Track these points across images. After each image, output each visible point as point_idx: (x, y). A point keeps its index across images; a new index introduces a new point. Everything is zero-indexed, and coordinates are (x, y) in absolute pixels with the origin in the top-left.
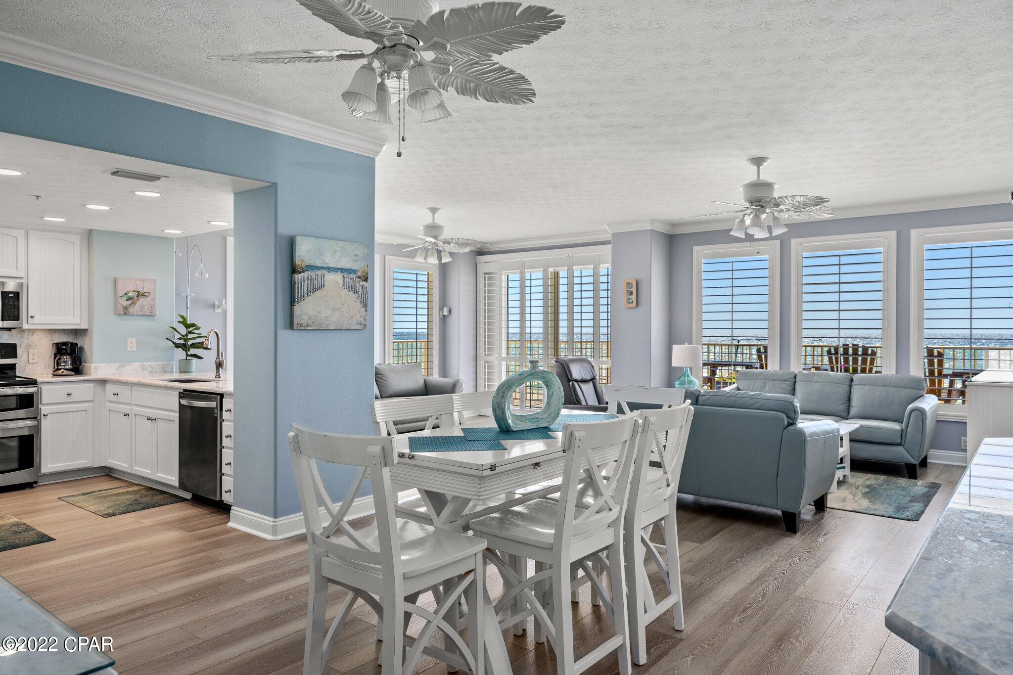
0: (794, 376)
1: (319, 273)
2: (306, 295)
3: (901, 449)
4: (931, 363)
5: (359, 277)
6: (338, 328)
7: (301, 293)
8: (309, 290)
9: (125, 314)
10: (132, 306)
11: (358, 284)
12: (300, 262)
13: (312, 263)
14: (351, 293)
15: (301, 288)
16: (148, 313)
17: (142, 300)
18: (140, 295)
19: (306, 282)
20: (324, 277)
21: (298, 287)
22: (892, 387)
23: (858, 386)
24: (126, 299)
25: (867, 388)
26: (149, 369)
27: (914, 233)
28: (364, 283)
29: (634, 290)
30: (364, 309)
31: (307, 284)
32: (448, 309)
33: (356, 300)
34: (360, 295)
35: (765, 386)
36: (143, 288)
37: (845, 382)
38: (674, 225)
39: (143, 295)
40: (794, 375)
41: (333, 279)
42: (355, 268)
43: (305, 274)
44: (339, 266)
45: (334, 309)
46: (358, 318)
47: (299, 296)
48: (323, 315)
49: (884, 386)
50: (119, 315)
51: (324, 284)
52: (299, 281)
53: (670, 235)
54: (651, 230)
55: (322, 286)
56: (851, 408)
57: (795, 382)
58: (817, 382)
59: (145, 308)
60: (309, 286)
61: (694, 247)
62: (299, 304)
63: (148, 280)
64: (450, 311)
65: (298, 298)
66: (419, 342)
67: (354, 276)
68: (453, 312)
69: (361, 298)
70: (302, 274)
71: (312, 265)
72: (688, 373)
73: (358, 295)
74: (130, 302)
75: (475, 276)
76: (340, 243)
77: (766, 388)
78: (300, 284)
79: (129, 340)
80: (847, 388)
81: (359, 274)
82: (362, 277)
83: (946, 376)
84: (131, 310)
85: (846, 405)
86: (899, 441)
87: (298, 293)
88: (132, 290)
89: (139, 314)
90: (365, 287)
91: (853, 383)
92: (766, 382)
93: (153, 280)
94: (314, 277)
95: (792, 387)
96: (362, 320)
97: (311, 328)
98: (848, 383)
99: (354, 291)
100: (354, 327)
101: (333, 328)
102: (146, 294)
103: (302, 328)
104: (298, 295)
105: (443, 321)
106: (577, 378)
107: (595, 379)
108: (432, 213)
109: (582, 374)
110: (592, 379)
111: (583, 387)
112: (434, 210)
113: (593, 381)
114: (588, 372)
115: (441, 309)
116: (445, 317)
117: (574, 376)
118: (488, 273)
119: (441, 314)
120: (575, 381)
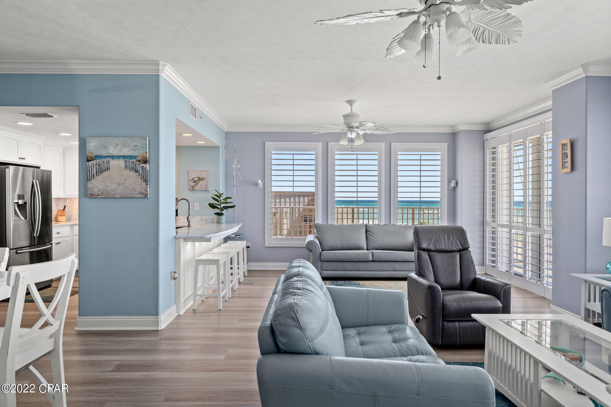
1: (105, 160)
2: (95, 175)
5: (139, 161)
6: (123, 197)
7: (92, 174)
8: (98, 172)
9: (193, 190)
10: (196, 185)
11: (138, 166)
12: (90, 154)
13: (99, 153)
14: (132, 173)
15: (91, 171)
16: (204, 189)
17: (201, 183)
18: (200, 179)
19: (95, 167)
20: (109, 162)
21: (89, 170)
24: (193, 182)
26: (205, 220)
28: (143, 165)
29: (569, 152)
30: (145, 183)
31: (96, 168)
32: (455, 181)
33: (137, 177)
34: (141, 174)
36: (202, 176)
39: (202, 179)
41: (117, 164)
42: (135, 155)
43: (94, 162)
44: (121, 154)
45: (119, 184)
46: (139, 189)
47: (91, 176)
48: (109, 188)
50: (190, 190)
51: (109, 167)
52: (90, 166)
54: (586, 76)
55: (108, 169)
59: (203, 187)
60: (98, 169)
62: (91, 181)
63: (204, 171)
64: (457, 184)
65: (90, 177)
66: (422, 208)
67: (135, 160)
68: (460, 184)
69: (142, 175)
70: (92, 162)
71: (99, 155)
73: (139, 174)
74: (195, 183)
75: (483, 152)
76: (121, 139)
78: (90, 168)
79: (196, 204)
81: (139, 159)
82: (141, 160)
84: (195, 188)
87: (90, 174)
88: (196, 177)
89: (199, 190)
90: (145, 167)
93: (207, 171)
94: (101, 163)
96: (143, 191)
97: (100, 197)
99: (135, 171)
100: (136, 196)
101: (119, 197)
102: (203, 179)
103: (93, 197)
104: (89, 175)
105: (453, 191)
106: (429, 248)
107: (467, 250)
108: (350, 105)
109: (440, 244)
110: (460, 251)
111: (438, 257)
112: (350, 102)
113: (462, 252)
114: (454, 242)
115: (449, 182)
116: (454, 188)
117: (424, 246)
118: (493, 148)
119: (450, 186)
120: (424, 250)
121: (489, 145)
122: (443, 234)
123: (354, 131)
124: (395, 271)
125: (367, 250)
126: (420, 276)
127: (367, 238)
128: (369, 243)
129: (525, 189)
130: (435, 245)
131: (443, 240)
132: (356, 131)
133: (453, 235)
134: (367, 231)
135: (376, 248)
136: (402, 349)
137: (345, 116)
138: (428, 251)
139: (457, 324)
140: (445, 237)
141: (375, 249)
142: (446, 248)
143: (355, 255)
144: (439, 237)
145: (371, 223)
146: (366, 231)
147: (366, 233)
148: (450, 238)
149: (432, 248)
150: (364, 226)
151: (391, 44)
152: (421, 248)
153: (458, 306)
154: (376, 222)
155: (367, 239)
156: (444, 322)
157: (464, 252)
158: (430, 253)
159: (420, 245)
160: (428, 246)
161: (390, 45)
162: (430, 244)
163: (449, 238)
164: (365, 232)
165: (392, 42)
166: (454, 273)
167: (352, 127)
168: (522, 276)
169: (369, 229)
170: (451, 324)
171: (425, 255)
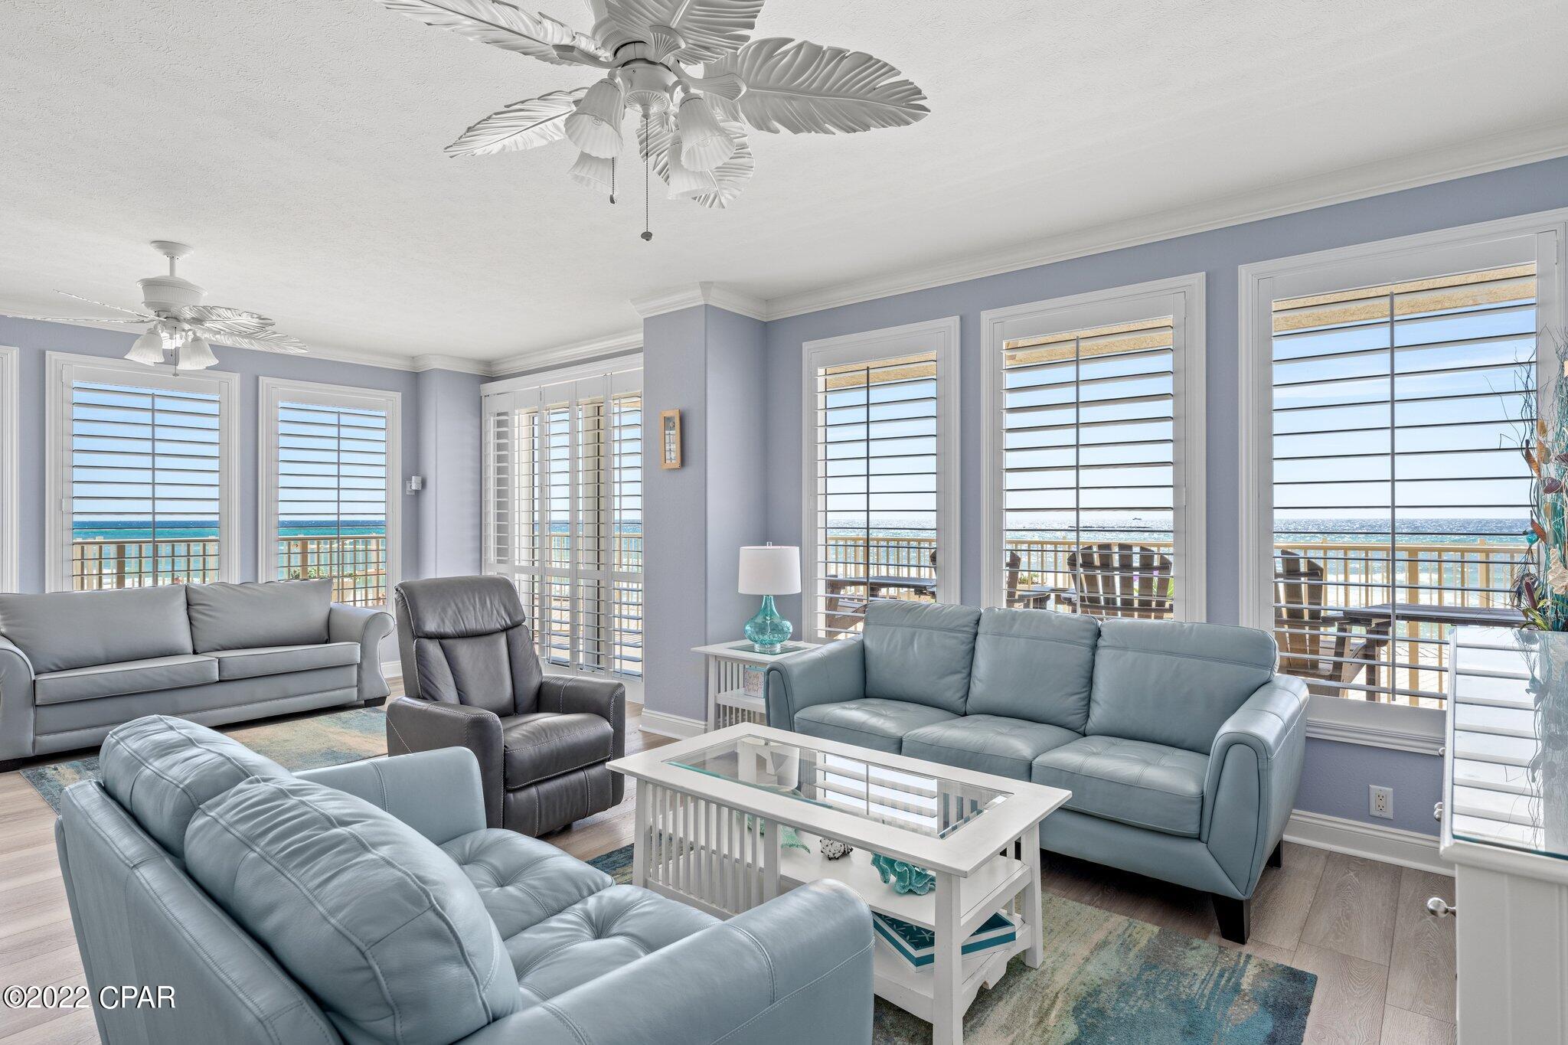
0: (976, 618)
3: (1198, 850)
4: (1293, 592)
22: (1189, 656)
23: (1109, 651)
25: (1130, 656)
27: (1246, 274)
29: (675, 433)
32: (420, 478)
35: (911, 642)
37: (1082, 638)
38: (768, 301)
40: (974, 617)
49: (1171, 653)
53: (766, 323)
54: (706, 305)
56: (1092, 704)
57: (976, 634)
58: (1018, 637)
61: (804, 344)
64: (424, 483)
68: (430, 484)
72: (771, 610)
75: (479, 419)
77: (913, 647)
80: (1086, 653)
83: (1329, 621)
85: (1082, 695)
86: (1193, 829)
91: (1101, 642)
92: (913, 635)
95: (971, 645)
98: (1089, 642)
105: (414, 502)
106: (442, 630)
107: (519, 627)
108: (167, 254)
109: (465, 619)
110: (506, 630)
111: (464, 651)
112: (169, 248)
113: (510, 632)
114: (495, 612)
115: (406, 479)
116: (417, 493)
117: (431, 626)
118: (499, 415)
119: (408, 489)
120: (430, 637)
121: (492, 406)
122: (471, 596)
123: (184, 330)
124: (285, 697)
125: (195, 652)
126: (427, 699)
127: (193, 622)
128: (198, 634)
129: (573, 498)
130: (455, 622)
131: (472, 609)
132: (190, 330)
133: (492, 597)
134: (192, 602)
135: (222, 647)
136: (540, 893)
137: (151, 285)
138: (440, 637)
139: (533, 791)
140: (475, 602)
141: (219, 648)
142: (478, 627)
143: (165, 673)
144: (463, 603)
145: (196, 581)
146: (188, 604)
147: (188, 608)
148: (485, 603)
149: (449, 629)
150: (180, 591)
151: (489, 118)
152: (423, 632)
153: (537, 750)
154: (212, 578)
155: (191, 623)
156: (509, 794)
157: (516, 629)
158: (445, 642)
159: (422, 627)
160: (439, 627)
161: (484, 120)
162: (444, 622)
163: (483, 604)
164: (185, 606)
165: (496, 114)
166: (497, 679)
167: (177, 319)
168: (568, 664)
169: (194, 598)
170: (522, 795)
171: (433, 649)
